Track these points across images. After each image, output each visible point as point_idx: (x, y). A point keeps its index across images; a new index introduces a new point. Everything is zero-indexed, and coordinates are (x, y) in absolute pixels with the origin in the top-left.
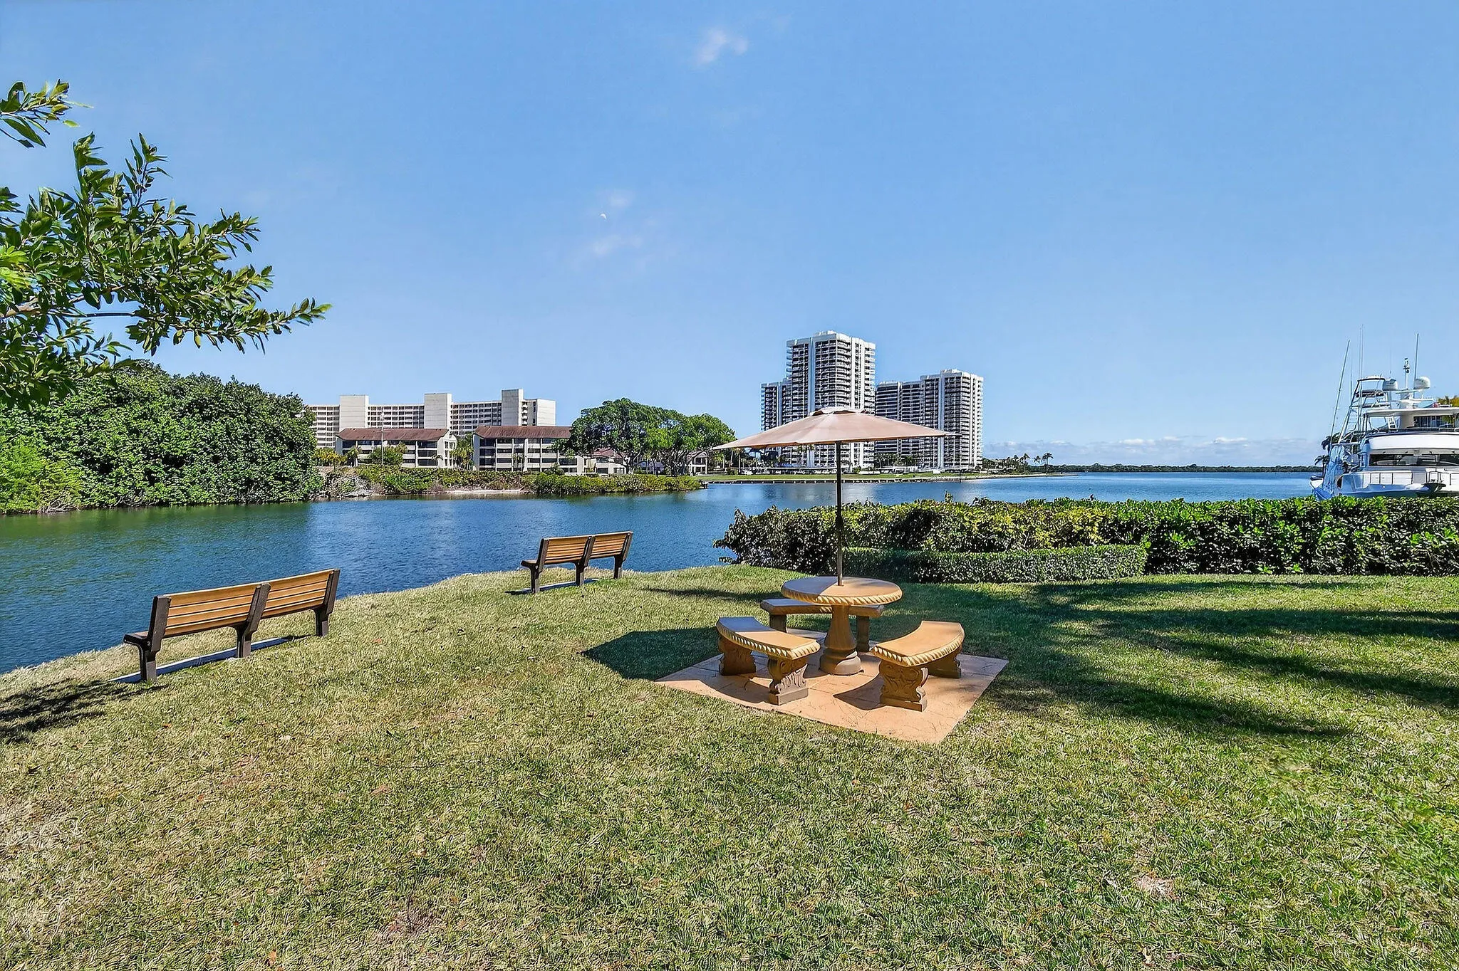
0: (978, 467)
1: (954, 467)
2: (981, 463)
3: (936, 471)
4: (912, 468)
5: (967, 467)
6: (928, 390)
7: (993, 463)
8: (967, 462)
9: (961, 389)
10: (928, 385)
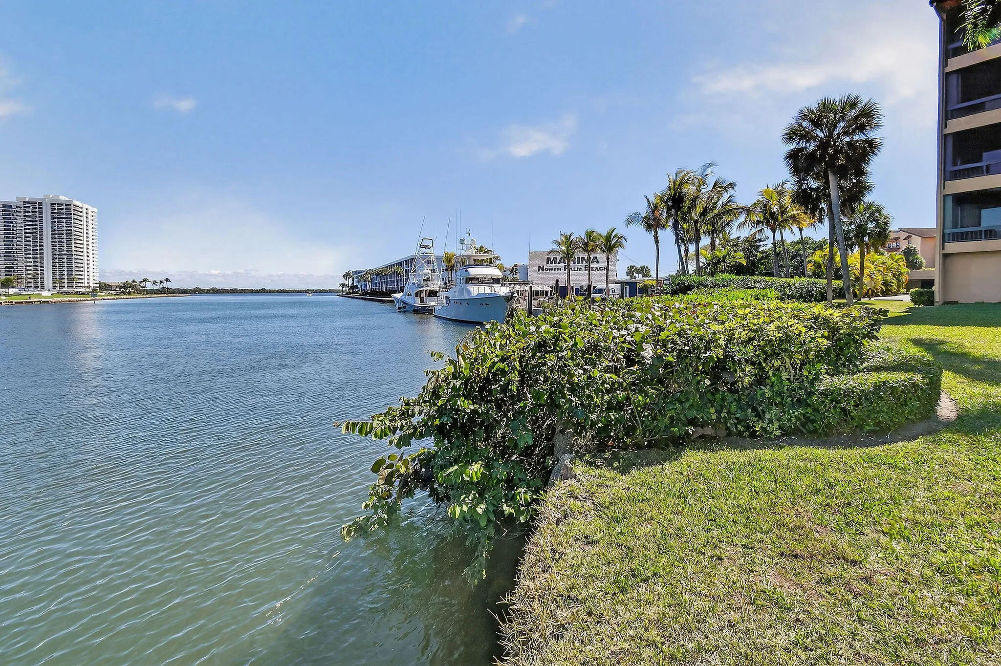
0: (94, 290)
1: (66, 289)
2: (98, 285)
3: (45, 293)
4: (11, 291)
5: (82, 290)
6: (29, 212)
7: (110, 286)
8: (82, 285)
9: (73, 217)
10: (29, 207)
